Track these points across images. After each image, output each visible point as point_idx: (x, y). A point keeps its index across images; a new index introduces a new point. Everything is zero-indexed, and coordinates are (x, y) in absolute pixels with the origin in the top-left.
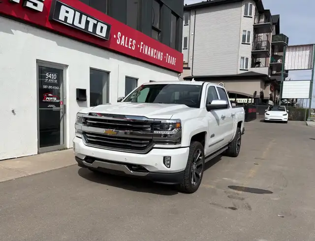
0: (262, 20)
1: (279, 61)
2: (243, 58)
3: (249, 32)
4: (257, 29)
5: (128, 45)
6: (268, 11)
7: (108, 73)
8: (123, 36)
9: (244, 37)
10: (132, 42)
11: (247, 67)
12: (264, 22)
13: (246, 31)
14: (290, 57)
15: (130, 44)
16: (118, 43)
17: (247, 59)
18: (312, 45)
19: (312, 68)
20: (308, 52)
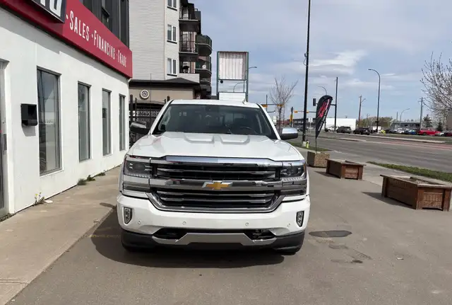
0: (186, 15)
1: (204, 67)
2: (170, 60)
3: (174, 28)
4: (183, 25)
5: (81, 33)
6: (193, 5)
7: (57, 76)
8: (76, 18)
9: (169, 32)
10: (85, 29)
11: (175, 72)
12: (189, 18)
13: (171, 26)
14: (224, 64)
15: (84, 31)
16: (72, 28)
17: (174, 61)
18: (245, 53)
19: (246, 79)
20: (241, 60)
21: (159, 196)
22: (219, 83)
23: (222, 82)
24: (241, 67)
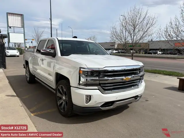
14: (11, 18)
18: (22, 15)
19: (23, 26)
20: (20, 18)
21: (102, 87)
22: (9, 28)
23: (10, 28)
24: (20, 21)
